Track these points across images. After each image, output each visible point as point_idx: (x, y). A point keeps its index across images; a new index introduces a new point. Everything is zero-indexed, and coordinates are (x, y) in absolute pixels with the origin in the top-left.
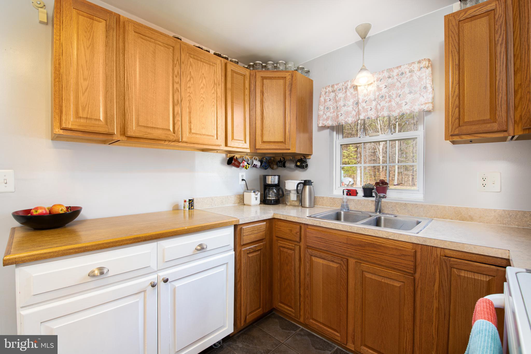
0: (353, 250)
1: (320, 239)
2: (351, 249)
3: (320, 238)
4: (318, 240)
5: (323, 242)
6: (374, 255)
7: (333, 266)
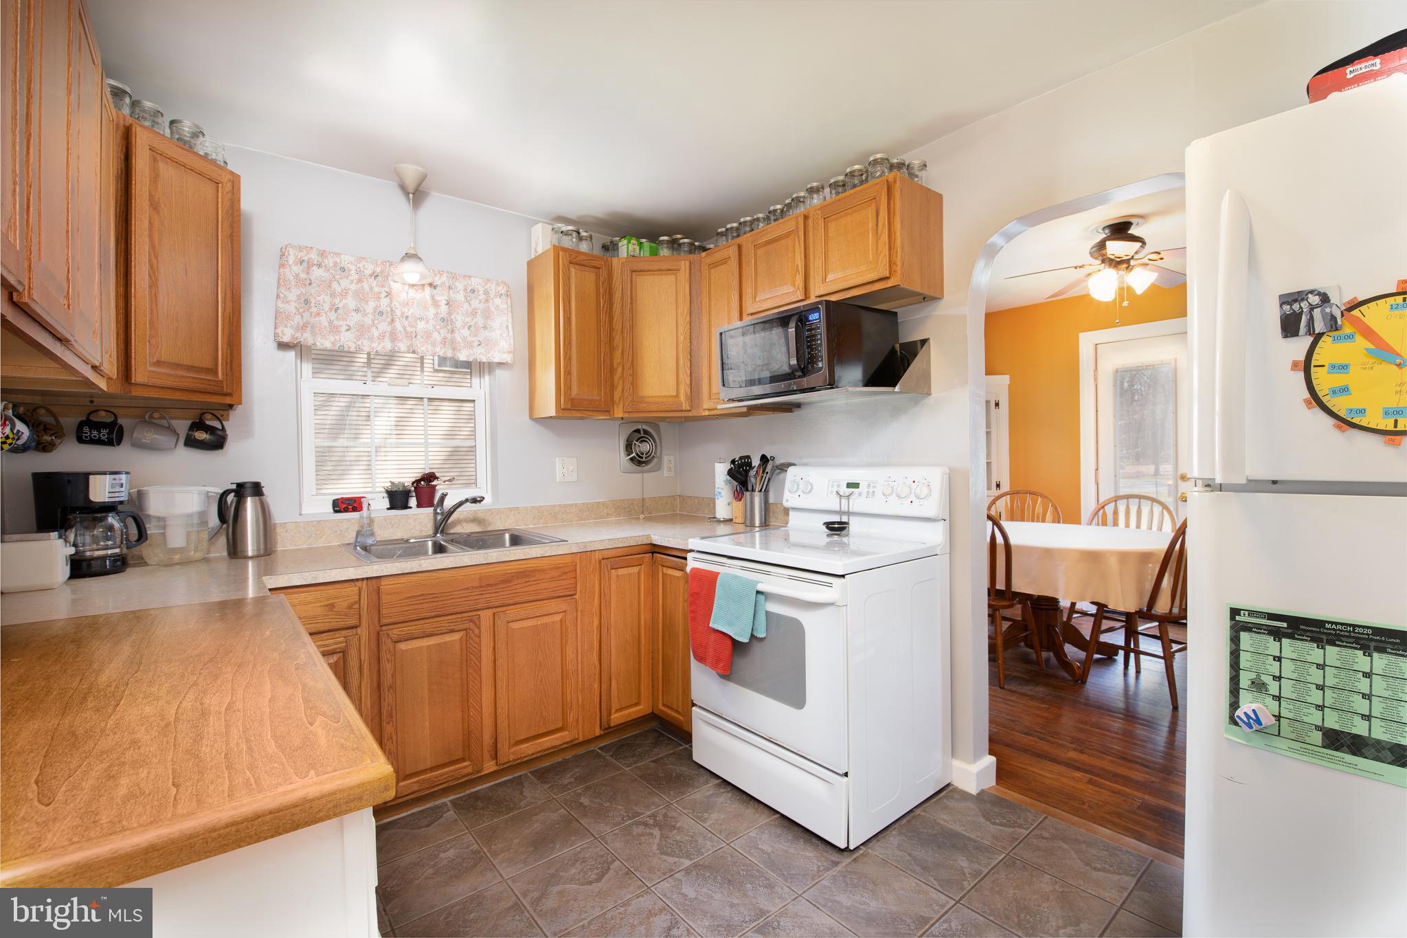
0: (491, 593)
1: (419, 598)
2: (488, 593)
3: (421, 595)
4: (417, 602)
5: (427, 602)
6: (526, 589)
7: (453, 639)
